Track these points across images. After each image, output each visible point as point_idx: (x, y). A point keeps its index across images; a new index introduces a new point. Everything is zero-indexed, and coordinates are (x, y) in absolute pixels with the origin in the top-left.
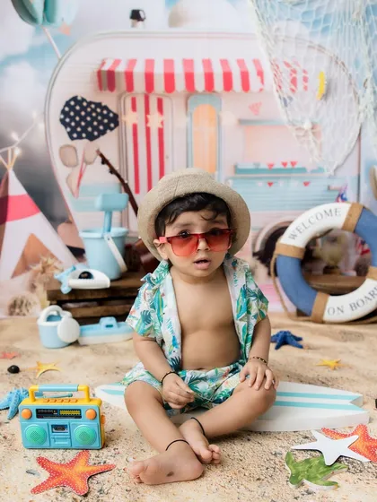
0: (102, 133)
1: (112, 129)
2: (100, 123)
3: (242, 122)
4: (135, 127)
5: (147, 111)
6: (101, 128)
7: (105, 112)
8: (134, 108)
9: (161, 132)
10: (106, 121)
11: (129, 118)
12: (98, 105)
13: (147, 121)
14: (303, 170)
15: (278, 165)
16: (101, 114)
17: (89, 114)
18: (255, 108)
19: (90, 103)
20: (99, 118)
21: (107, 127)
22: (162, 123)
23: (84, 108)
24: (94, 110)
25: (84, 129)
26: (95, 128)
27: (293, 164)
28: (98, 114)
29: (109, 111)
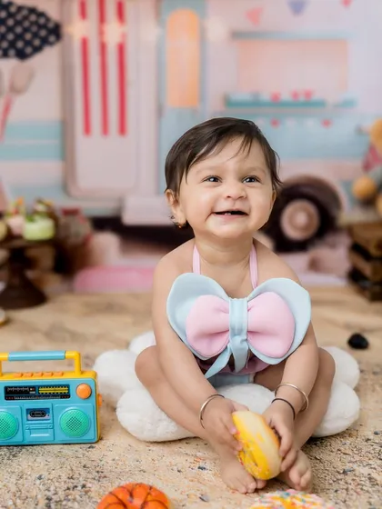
0: (37, 50)
1: (51, 44)
2: (35, 35)
3: (236, 35)
4: (85, 43)
5: (102, 19)
6: (37, 42)
7: (42, 21)
8: (83, 14)
9: (121, 49)
10: (43, 33)
11: (77, 29)
12: (32, 11)
13: (101, 33)
14: (321, 104)
15: (286, 97)
16: (36, 23)
17: (18, 23)
18: (254, 15)
19: (20, 9)
20: (34, 29)
21: (45, 42)
22: (124, 36)
23: (11, 15)
24: (26, 18)
25: (12, 44)
26: (28, 43)
27: (308, 94)
28: (32, 23)
29: (48, 19)
